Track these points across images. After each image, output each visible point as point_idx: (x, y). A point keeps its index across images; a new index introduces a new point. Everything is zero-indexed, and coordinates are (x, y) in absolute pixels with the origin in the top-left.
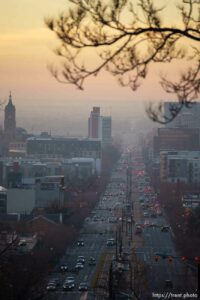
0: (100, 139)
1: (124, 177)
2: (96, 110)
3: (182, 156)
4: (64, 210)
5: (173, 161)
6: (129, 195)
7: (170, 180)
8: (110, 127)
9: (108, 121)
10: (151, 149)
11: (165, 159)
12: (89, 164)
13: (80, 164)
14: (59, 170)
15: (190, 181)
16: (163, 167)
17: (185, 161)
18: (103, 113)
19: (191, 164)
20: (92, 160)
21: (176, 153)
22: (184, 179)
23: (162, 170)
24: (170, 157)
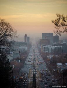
0: (27, 42)
2: (26, 35)
4: (20, 59)
5: (45, 47)
6: (34, 55)
7: (44, 52)
9: (29, 38)
10: (39, 44)
11: (43, 47)
12: (25, 48)
13: (23, 48)
15: (49, 52)
17: (48, 47)
18: (27, 36)
22: (47, 52)
23: (42, 49)
24: (44, 46)
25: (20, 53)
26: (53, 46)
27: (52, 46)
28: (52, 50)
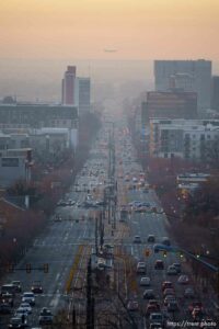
0: (76, 105)
1: (106, 152)
2: (71, 70)
3: (176, 125)
4: (31, 192)
5: (166, 132)
7: (162, 155)
8: (89, 91)
9: (86, 84)
10: (139, 118)
11: (157, 129)
12: (62, 135)
13: (51, 135)
14: (25, 143)
15: (187, 156)
16: (153, 138)
17: (180, 132)
19: (187, 136)
20: (65, 130)
21: (169, 123)
22: (180, 155)
23: (152, 143)
24: (163, 127)
25: (29, 158)
26: (209, 126)
27: (205, 124)
28: (203, 148)
